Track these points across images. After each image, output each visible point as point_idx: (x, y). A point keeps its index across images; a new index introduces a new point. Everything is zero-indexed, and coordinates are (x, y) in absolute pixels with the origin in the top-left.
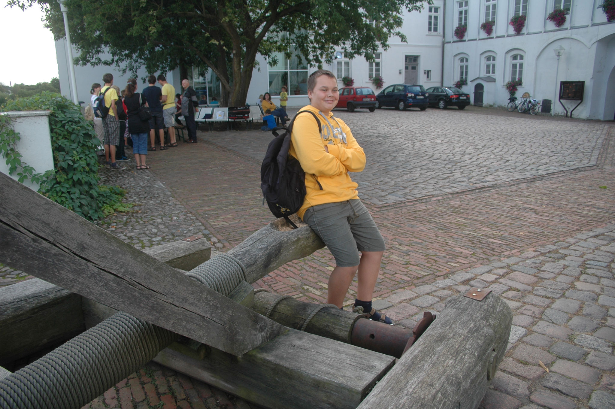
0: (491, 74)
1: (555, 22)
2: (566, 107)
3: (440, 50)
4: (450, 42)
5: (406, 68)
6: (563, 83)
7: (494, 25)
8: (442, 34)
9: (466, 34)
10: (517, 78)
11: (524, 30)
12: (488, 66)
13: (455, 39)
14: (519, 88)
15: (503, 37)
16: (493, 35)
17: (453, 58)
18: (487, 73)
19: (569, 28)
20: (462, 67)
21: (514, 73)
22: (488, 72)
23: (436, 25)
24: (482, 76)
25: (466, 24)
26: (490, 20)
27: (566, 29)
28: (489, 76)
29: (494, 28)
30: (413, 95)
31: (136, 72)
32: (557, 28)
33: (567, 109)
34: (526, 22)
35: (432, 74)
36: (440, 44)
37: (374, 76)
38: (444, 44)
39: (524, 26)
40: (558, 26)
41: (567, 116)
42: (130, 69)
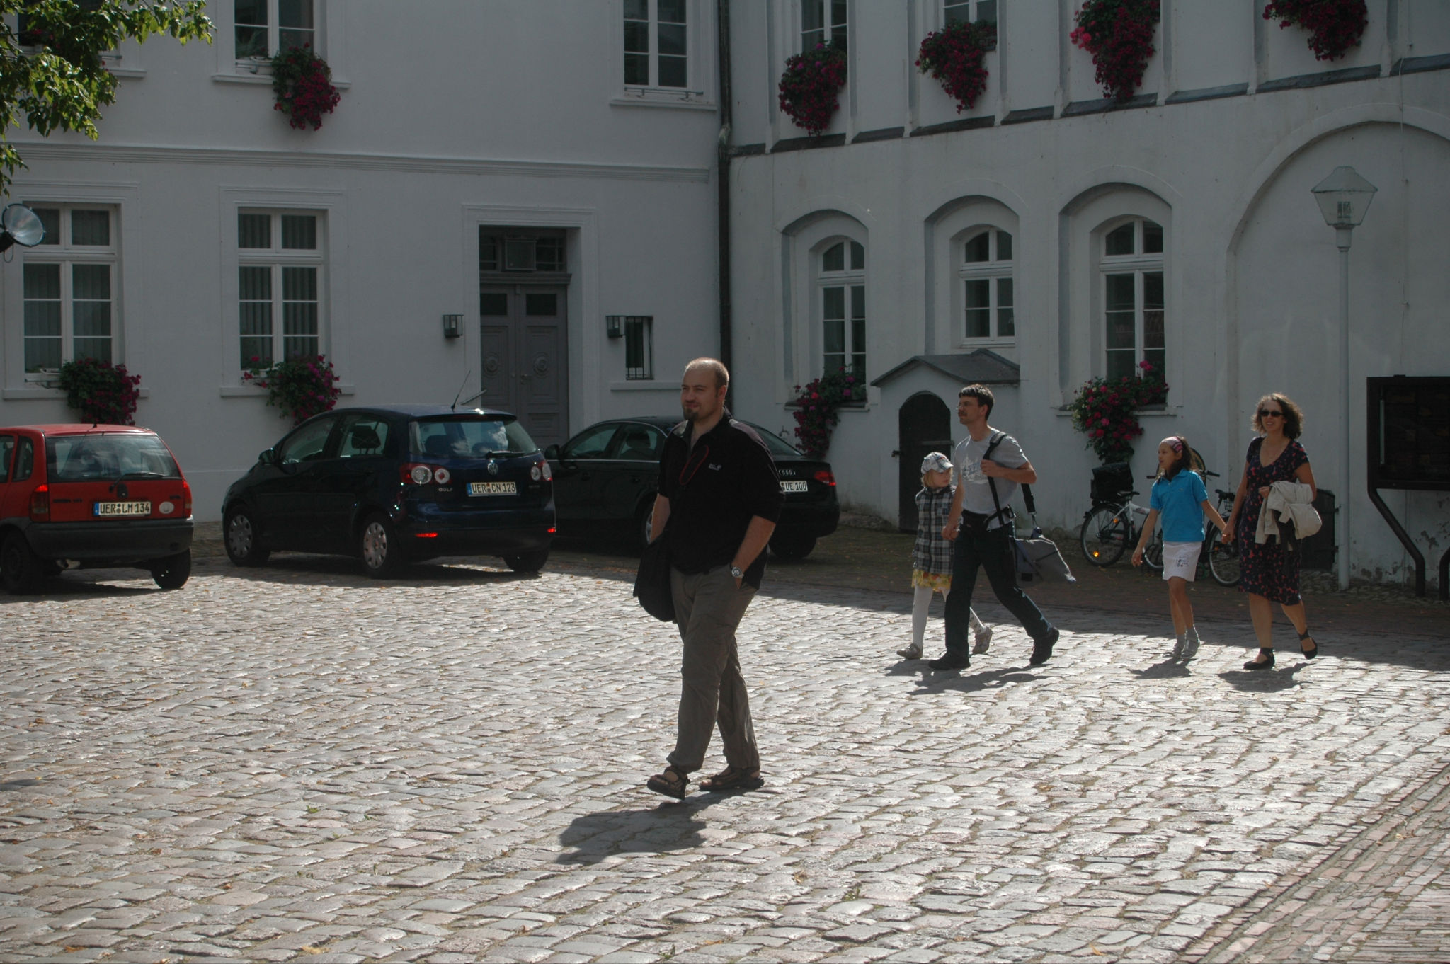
0: (993, 340)
1: (1310, 34)
2: (1414, 536)
3: (704, 198)
4: (757, 150)
5: (491, 305)
6: (1380, 389)
7: (991, 45)
8: (711, 98)
9: (844, 100)
10: (1139, 358)
11: (1154, 81)
12: (978, 291)
13: (788, 128)
14: (1148, 421)
15: (1044, 114)
16: (991, 104)
17: (777, 242)
18: (973, 333)
19: (1386, 70)
20: (833, 297)
21: (1119, 325)
22: (979, 325)
23: (674, 43)
24: (944, 348)
25: (840, 40)
26: (973, 17)
27: (1373, 73)
28: (984, 352)
29: (991, 62)
30: (443, 476)
32: (1322, 67)
33: (1423, 548)
34: (1160, 28)
35: (660, 342)
36: (702, 159)
37: (279, 356)
38: (725, 156)
39: (1150, 52)
40: (1330, 56)
41: (1419, 586)
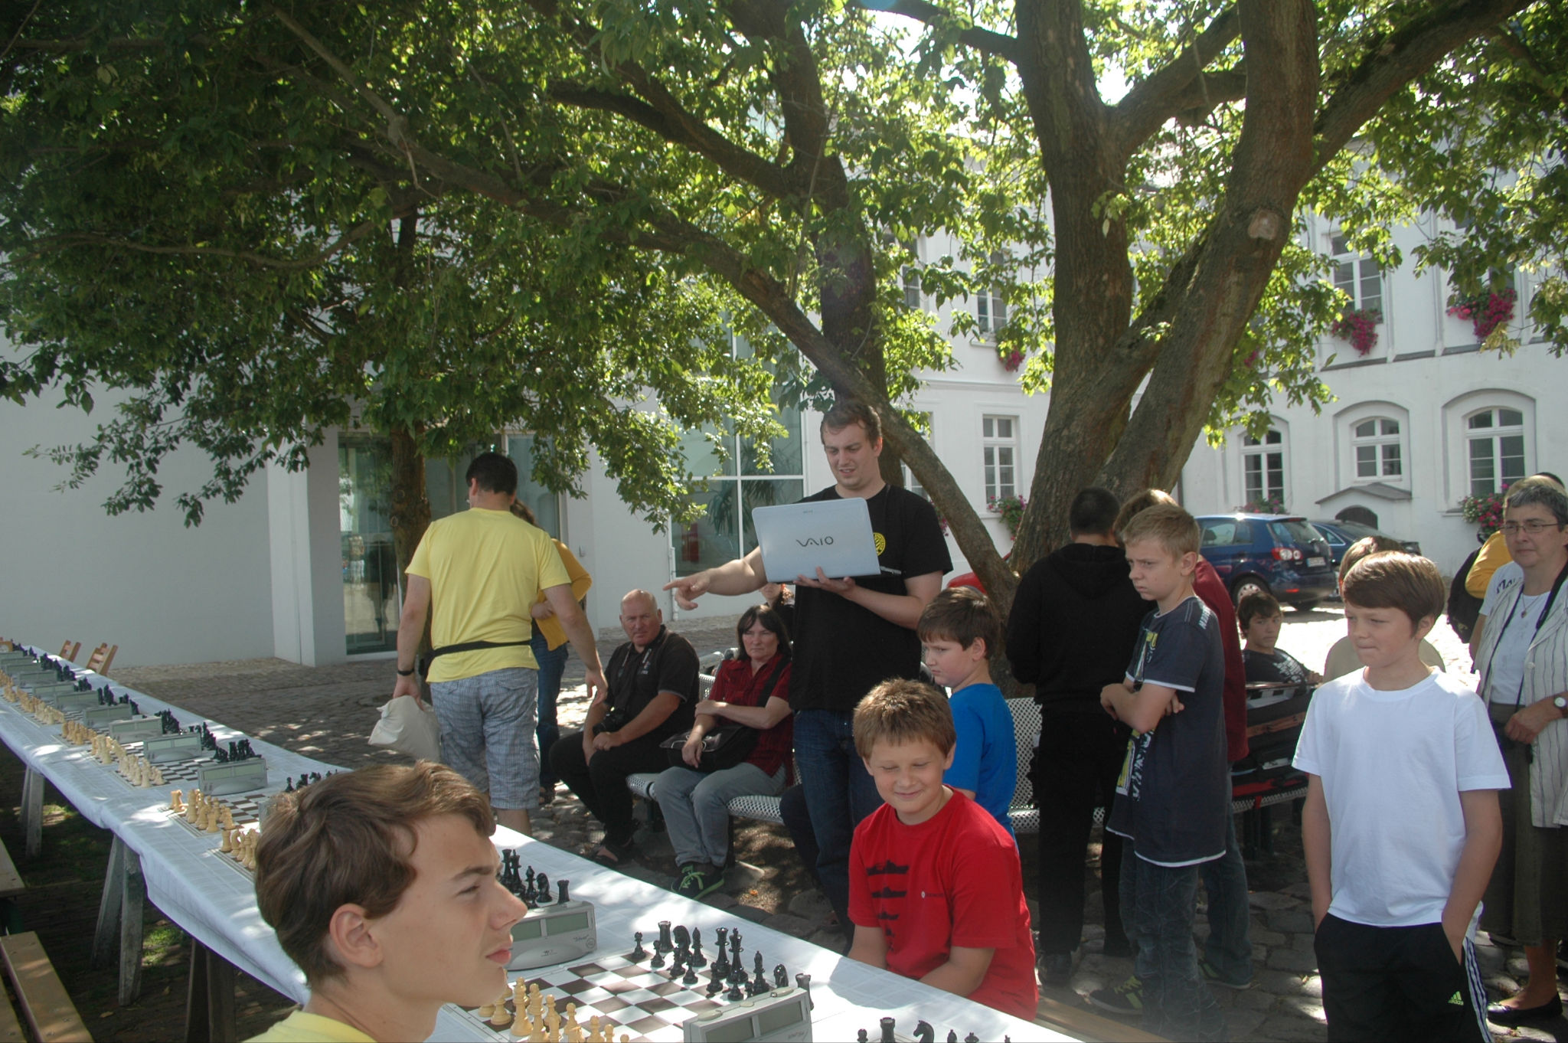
0: (1384, 478)
7: (1380, 320)
12: (1362, 452)
15: (1428, 355)
16: (1383, 352)
18: (1361, 473)
21: (1480, 466)
22: (1366, 469)
24: (1346, 483)
26: (1359, 307)
28: (1379, 484)
31: (152, 465)
34: (1518, 304)
37: (998, 495)
39: (1512, 317)
42: (120, 452)
